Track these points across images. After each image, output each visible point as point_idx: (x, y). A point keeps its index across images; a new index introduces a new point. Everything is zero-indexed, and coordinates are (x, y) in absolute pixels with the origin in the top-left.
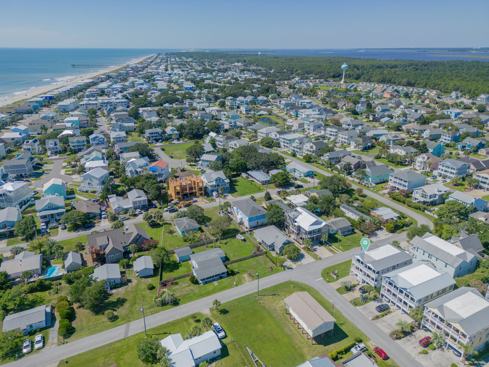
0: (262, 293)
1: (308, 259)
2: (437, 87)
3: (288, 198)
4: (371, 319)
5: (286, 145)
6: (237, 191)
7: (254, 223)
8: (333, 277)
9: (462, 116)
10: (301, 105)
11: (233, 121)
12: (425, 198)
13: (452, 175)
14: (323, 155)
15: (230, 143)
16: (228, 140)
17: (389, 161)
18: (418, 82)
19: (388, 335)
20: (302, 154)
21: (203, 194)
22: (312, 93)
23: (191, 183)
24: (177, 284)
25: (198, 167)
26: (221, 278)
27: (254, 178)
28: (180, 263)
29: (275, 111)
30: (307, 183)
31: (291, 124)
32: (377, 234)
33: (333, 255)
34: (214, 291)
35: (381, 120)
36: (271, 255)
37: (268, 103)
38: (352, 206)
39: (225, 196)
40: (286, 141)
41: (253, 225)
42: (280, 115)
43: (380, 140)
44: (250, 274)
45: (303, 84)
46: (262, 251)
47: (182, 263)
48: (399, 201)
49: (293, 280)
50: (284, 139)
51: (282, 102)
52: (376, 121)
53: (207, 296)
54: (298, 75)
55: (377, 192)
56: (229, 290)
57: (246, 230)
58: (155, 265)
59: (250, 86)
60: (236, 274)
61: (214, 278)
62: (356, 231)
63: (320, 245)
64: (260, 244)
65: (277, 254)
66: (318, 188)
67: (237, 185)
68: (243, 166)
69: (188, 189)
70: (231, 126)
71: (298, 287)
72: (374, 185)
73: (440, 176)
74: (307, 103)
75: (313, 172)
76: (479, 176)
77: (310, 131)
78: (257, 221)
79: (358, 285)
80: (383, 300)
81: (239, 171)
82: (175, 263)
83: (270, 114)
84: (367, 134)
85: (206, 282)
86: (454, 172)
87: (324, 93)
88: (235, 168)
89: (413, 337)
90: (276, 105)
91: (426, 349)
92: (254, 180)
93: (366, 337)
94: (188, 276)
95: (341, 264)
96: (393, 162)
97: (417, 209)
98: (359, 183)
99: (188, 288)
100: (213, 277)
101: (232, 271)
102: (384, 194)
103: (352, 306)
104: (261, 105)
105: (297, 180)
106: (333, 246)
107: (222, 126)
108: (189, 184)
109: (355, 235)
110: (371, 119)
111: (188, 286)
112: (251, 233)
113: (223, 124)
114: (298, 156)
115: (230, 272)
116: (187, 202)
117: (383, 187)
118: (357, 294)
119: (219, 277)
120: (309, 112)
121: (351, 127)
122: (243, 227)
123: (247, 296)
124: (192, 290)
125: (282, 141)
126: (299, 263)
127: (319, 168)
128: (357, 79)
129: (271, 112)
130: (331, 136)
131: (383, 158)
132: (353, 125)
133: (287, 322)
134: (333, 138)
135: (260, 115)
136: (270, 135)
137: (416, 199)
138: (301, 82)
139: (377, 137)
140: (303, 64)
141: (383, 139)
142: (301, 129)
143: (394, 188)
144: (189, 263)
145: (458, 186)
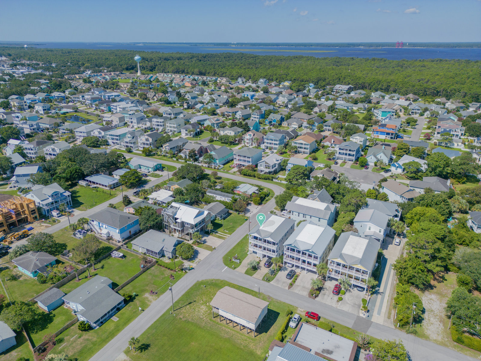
0: (176, 307)
1: (203, 254)
2: (224, 75)
3: (150, 196)
4: (287, 288)
5: (115, 141)
6: (82, 204)
7: (126, 234)
8: (236, 263)
9: (256, 97)
10: (109, 98)
11: (34, 123)
12: (269, 168)
13: (277, 146)
14: (162, 146)
15: (44, 149)
16: (41, 146)
17: (222, 143)
18: (207, 71)
19: (308, 296)
20: (137, 148)
21: (38, 217)
22: (115, 86)
23: (16, 207)
24: (61, 341)
25: (12, 185)
26: (119, 309)
27: (97, 184)
28: (51, 313)
29: (82, 108)
30: (160, 177)
31: (110, 119)
32: (249, 210)
33: (224, 240)
34: (118, 329)
35: (196, 107)
36: (164, 262)
37: (68, 100)
38: (216, 190)
39: (70, 213)
40: (114, 137)
41: (126, 236)
42: (89, 111)
43: (205, 125)
44: (152, 291)
45: (99, 78)
46: (150, 262)
47: (54, 312)
48: (250, 176)
49: (200, 280)
50: (111, 135)
51: (86, 97)
52: (191, 108)
53: (112, 338)
54: (88, 68)
55: (227, 172)
56: (137, 319)
57: (120, 244)
58: (15, 331)
59: (34, 82)
60: (134, 298)
61: (111, 313)
62: (231, 211)
63: (207, 235)
64: (145, 254)
65: (170, 259)
66: (174, 180)
67: (79, 196)
68: (79, 172)
69: (14, 216)
70: (34, 129)
71: (209, 285)
72: (222, 166)
73: (267, 148)
74: (115, 96)
75: (160, 164)
76: (295, 143)
77: (133, 124)
78: (129, 230)
79: (260, 261)
80: (287, 267)
81: (75, 179)
82: (43, 315)
83: (76, 111)
84: (190, 121)
85: (102, 323)
86: (277, 143)
87: (127, 86)
88: (68, 177)
89: (325, 290)
90: (79, 101)
91: (339, 296)
92: (98, 186)
93: (293, 307)
94: (72, 324)
95: (235, 246)
96: (227, 143)
97: (267, 179)
98: (209, 167)
99: (81, 340)
100: (109, 312)
101: (130, 297)
102: (235, 172)
103: (266, 283)
104: (59, 102)
105: (147, 177)
106: (219, 232)
107: (21, 131)
108: (13, 209)
109: (232, 215)
110: (186, 107)
111: (80, 337)
112: (128, 245)
113: (22, 129)
114: (134, 151)
115: (128, 299)
116: (20, 233)
117: (230, 167)
118: (264, 270)
119: (115, 309)
120: (123, 104)
121: (172, 116)
122: (114, 242)
123: (161, 317)
124: (88, 340)
125: (109, 138)
126: (197, 260)
127: (163, 160)
128: (151, 70)
129: (77, 109)
130: (158, 127)
131: (216, 141)
132: (174, 114)
133: (220, 326)
134: (161, 128)
135: (64, 113)
136: (92, 133)
137: (262, 171)
138: (95, 76)
139: (202, 123)
140: (87, 56)
141: (207, 123)
142: (122, 123)
143: (240, 166)
144: (64, 309)
145: (283, 154)
